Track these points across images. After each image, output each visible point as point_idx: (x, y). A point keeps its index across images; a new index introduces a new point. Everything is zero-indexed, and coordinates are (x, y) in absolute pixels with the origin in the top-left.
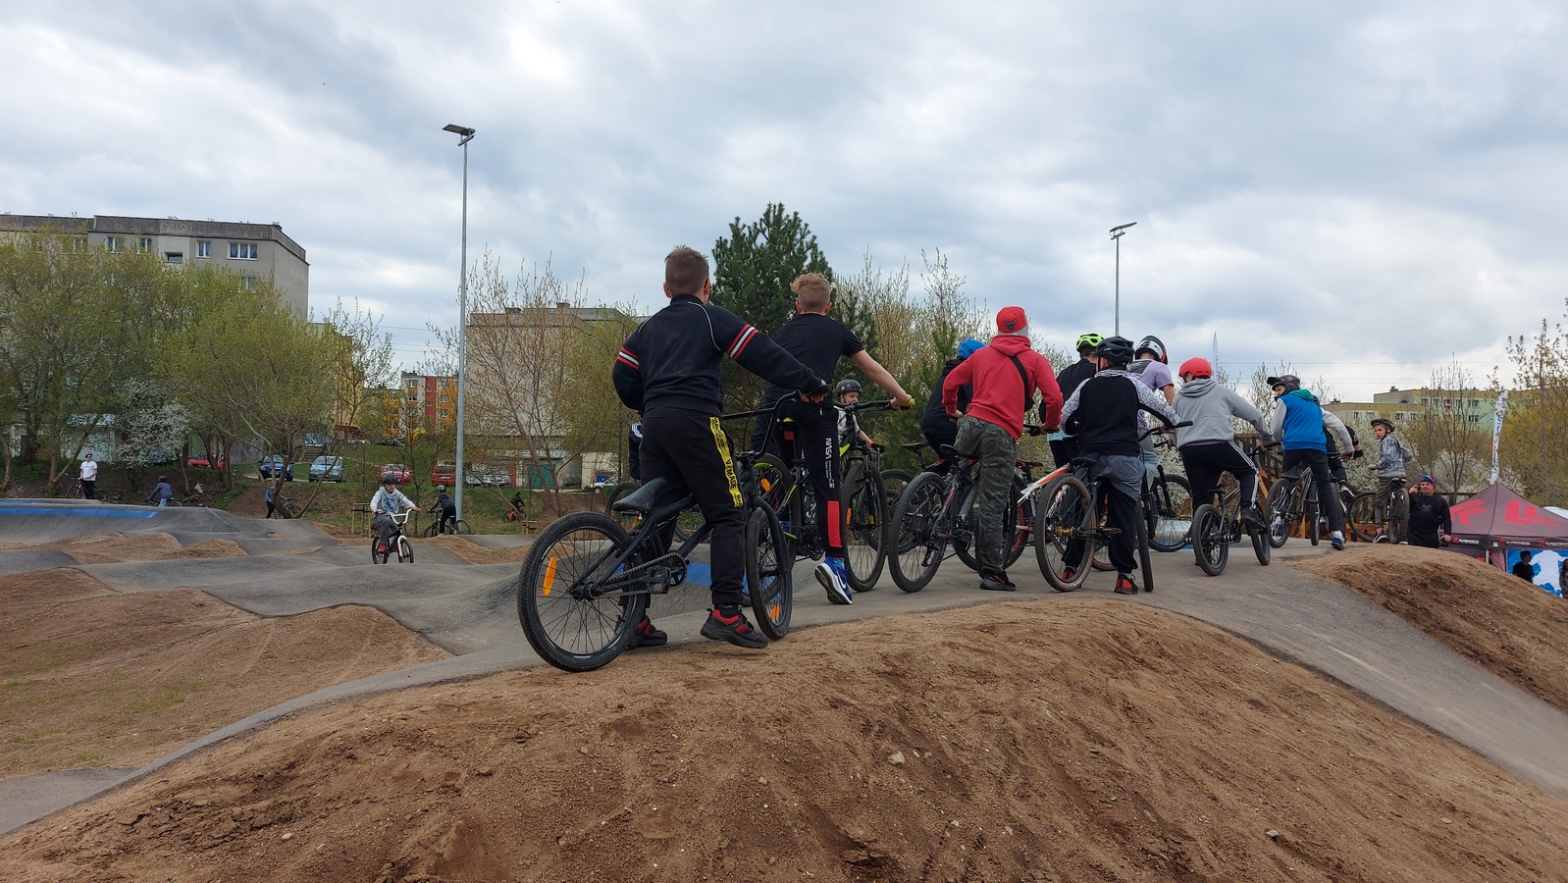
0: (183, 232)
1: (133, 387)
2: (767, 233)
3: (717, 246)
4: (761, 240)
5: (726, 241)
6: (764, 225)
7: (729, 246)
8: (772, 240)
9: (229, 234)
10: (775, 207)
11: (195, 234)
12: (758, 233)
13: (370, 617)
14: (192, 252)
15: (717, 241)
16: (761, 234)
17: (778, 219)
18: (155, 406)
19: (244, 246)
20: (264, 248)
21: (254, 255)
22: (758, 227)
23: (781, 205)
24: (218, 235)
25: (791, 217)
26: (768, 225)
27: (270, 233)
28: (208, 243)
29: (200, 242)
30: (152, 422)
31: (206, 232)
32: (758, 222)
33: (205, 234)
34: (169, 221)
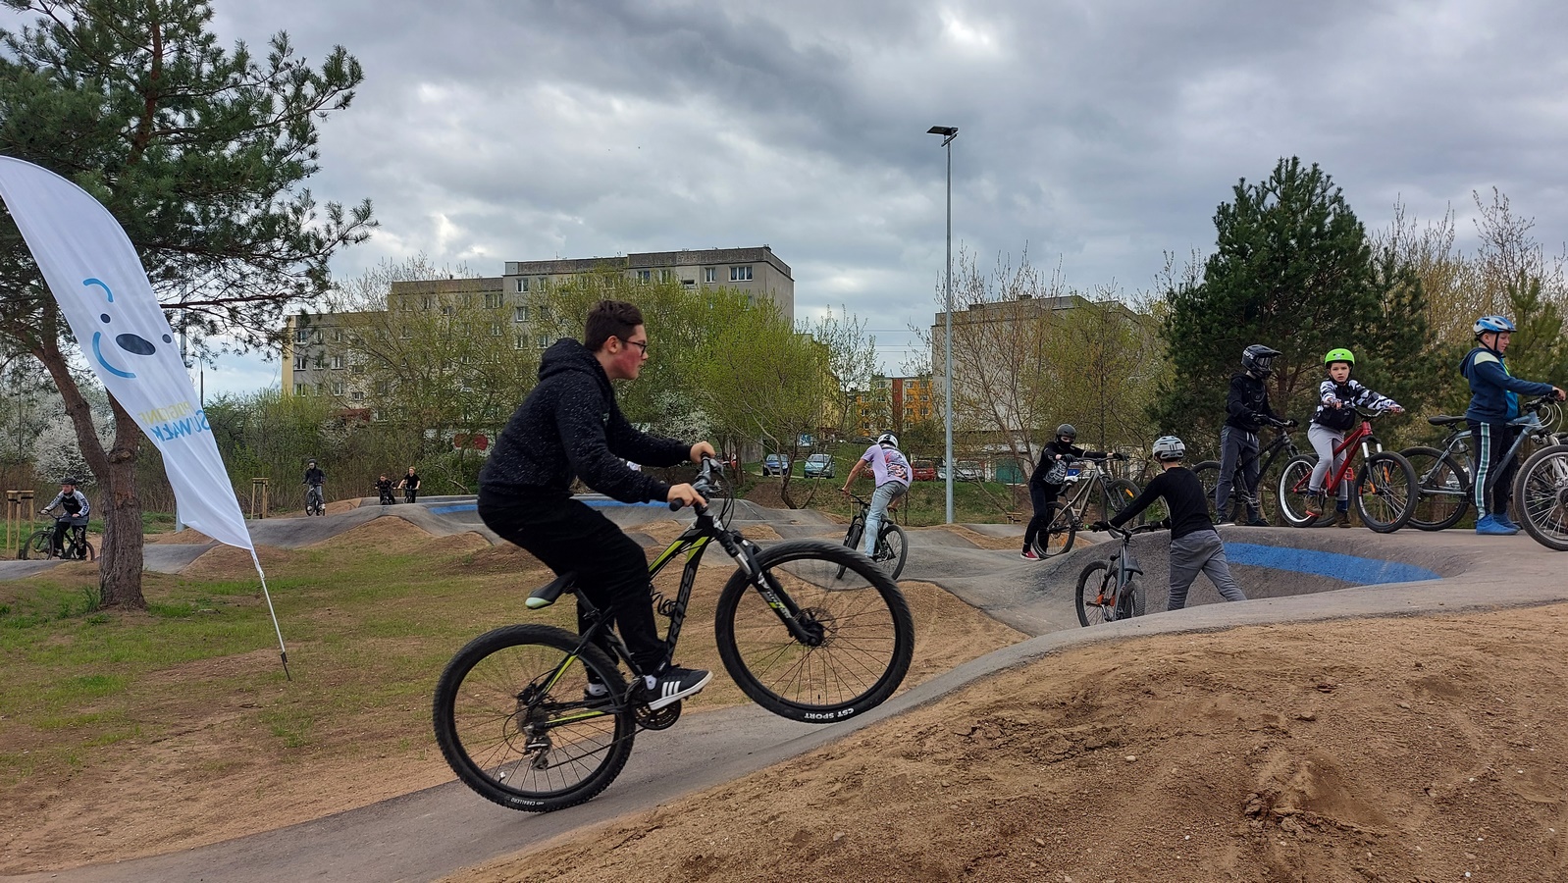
0: (694, 262)
1: (668, 398)
2: (1278, 192)
3: (1219, 213)
4: (1272, 200)
5: (1228, 206)
6: (1274, 184)
7: (1231, 211)
8: (1285, 198)
9: (729, 260)
10: (1287, 161)
11: (703, 262)
12: (1266, 193)
13: (931, 593)
14: (702, 279)
15: (1219, 207)
16: (1271, 194)
17: (1292, 175)
18: (684, 414)
19: (741, 269)
20: (757, 269)
21: (749, 277)
22: (1268, 186)
23: (1295, 159)
24: (721, 261)
25: (1309, 170)
26: (1279, 182)
27: (761, 256)
28: (713, 269)
29: (707, 269)
30: (683, 427)
31: (711, 260)
32: (1267, 181)
33: (711, 262)
34: (682, 253)
